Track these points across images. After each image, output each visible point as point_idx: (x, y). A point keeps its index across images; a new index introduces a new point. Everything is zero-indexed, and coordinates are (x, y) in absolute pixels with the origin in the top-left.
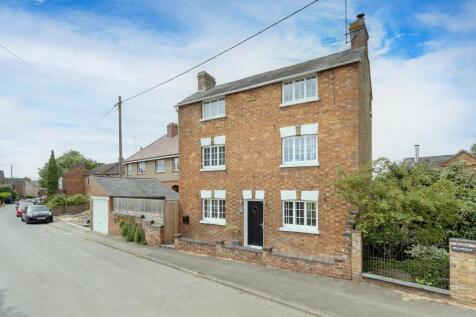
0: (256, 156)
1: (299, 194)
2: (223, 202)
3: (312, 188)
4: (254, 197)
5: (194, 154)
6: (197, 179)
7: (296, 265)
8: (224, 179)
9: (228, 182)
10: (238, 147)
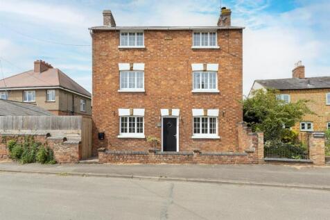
0: (172, 82)
1: (206, 111)
2: (140, 119)
3: (214, 108)
4: (170, 114)
5: (110, 76)
6: (114, 98)
7: (220, 159)
8: (143, 99)
9: (147, 102)
10: (157, 74)
